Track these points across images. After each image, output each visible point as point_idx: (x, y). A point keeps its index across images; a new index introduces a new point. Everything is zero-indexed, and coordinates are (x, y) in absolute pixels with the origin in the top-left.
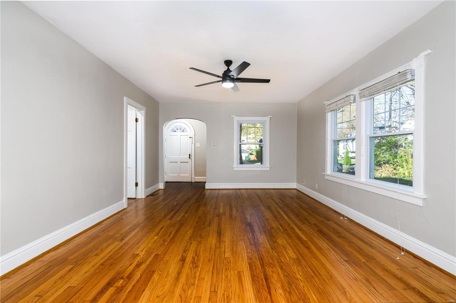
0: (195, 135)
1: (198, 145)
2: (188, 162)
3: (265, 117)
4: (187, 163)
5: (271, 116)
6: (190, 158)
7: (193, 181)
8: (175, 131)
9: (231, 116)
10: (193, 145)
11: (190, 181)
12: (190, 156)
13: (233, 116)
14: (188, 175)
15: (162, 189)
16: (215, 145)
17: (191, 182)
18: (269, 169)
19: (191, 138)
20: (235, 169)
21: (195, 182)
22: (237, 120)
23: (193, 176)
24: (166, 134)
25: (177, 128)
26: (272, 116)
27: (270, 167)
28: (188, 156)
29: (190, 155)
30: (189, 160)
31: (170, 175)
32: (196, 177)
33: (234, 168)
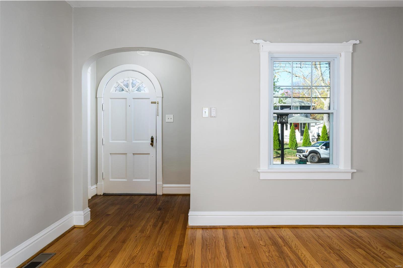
0: (162, 98)
1: (169, 118)
2: (149, 154)
3: (341, 43)
4: (147, 155)
5: (355, 42)
6: (152, 144)
7: (160, 193)
8: (123, 90)
9: (255, 41)
10: (160, 118)
11: (153, 192)
12: (152, 141)
13: (258, 41)
14: (149, 180)
15: (79, 228)
16: (213, 114)
17: (156, 195)
18: (349, 177)
19: (155, 103)
20: (262, 176)
21: (163, 195)
22: (270, 53)
23: (160, 183)
24: (103, 97)
25: (125, 83)
26: (358, 42)
27: (353, 173)
28: (150, 141)
29: (152, 139)
30: (151, 150)
31: (111, 180)
32: (165, 185)
33: (261, 174)
